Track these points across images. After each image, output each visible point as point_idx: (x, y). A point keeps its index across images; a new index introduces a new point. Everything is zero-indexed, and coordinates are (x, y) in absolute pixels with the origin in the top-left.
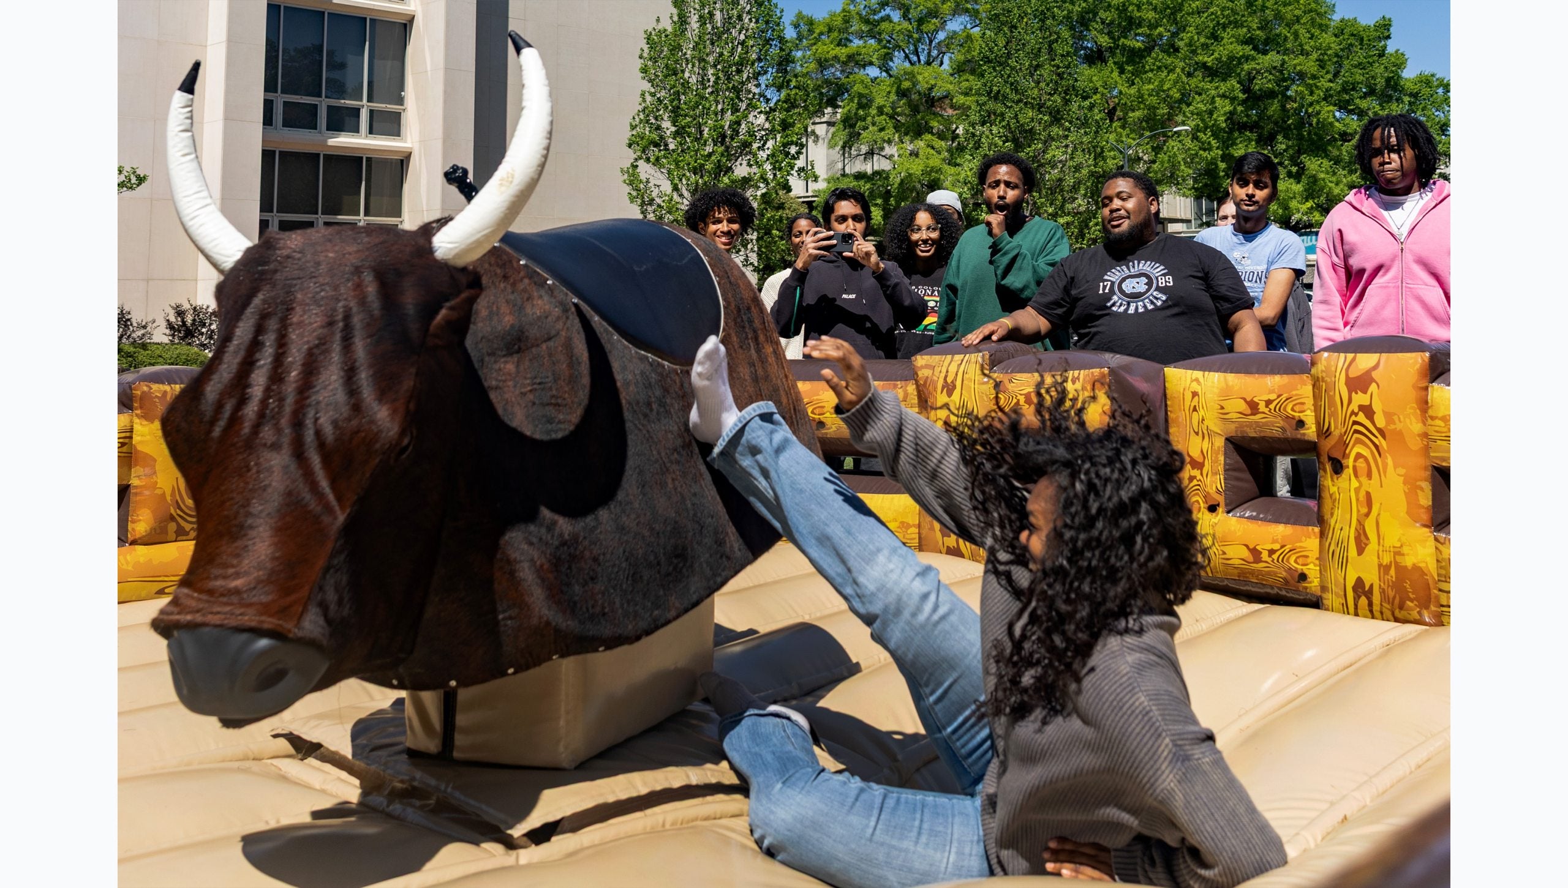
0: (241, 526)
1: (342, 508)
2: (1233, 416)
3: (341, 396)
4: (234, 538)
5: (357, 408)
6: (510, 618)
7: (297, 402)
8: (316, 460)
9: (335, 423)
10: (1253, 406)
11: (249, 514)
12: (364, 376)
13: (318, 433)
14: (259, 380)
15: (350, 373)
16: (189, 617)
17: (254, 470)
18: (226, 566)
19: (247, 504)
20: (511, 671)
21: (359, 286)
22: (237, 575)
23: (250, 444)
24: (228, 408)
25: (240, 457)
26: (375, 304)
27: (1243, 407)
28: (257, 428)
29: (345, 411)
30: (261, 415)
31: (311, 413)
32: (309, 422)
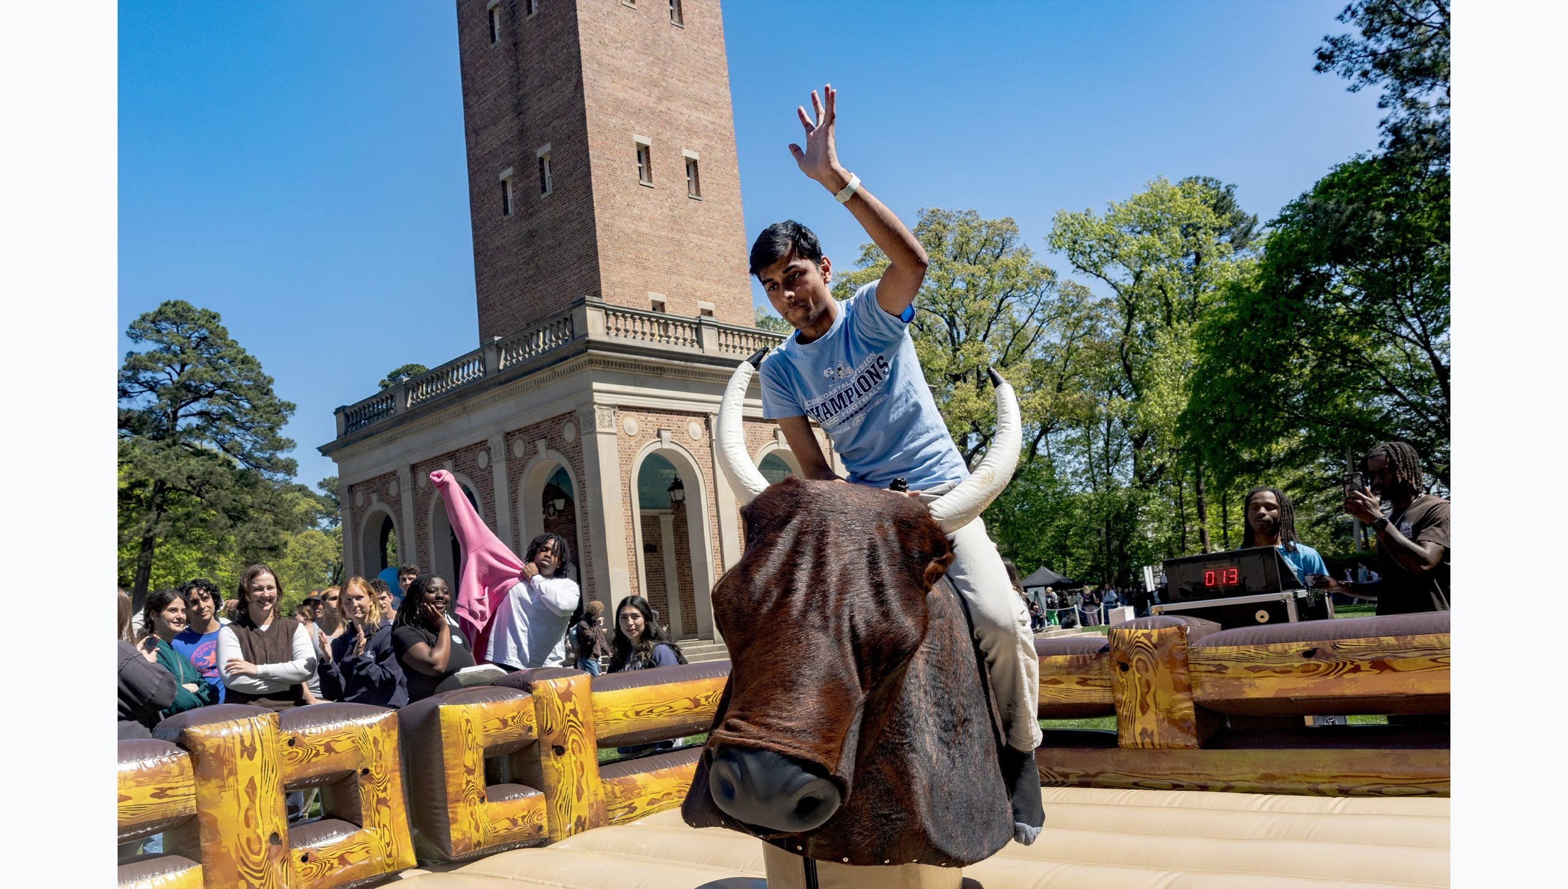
0: (793, 682)
1: (864, 688)
2: (492, 731)
3: (871, 605)
4: (788, 690)
5: (886, 615)
6: (900, 820)
7: (837, 601)
8: (848, 647)
9: (868, 623)
10: (504, 722)
11: (800, 675)
12: (892, 594)
13: (853, 628)
14: (802, 578)
15: (878, 589)
16: (752, 741)
17: (805, 642)
18: (781, 709)
19: (798, 666)
20: (846, 860)
21: (880, 527)
22: (790, 719)
23: (800, 624)
24: (775, 594)
25: (791, 631)
26: (896, 546)
27: (498, 724)
28: (804, 613)
29: (876, 616)
30: (808, 603)
31: (847, 610)
32: (846, 617)
